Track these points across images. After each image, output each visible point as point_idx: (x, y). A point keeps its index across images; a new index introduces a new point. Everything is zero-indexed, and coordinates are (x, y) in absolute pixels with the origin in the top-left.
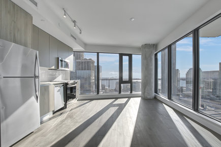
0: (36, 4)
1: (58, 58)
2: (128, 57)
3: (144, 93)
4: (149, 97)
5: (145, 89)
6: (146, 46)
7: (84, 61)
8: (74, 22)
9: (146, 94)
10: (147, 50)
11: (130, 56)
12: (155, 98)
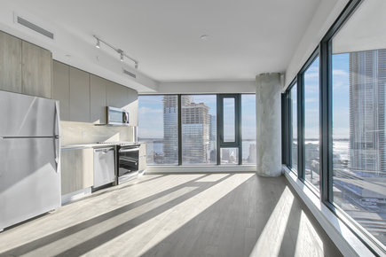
0: (51, 36)
1: (107, 108)
2: (233, 99)
3: (260, 165)
4: (268, 173)
5: (261, 157)
6: (264, 77)
7: (190, 107)
8: (120, 51)
9: (263, 166)
10: (263, 84)
11: (237, 97)
12: (283, 175)
